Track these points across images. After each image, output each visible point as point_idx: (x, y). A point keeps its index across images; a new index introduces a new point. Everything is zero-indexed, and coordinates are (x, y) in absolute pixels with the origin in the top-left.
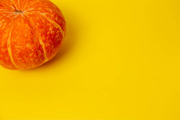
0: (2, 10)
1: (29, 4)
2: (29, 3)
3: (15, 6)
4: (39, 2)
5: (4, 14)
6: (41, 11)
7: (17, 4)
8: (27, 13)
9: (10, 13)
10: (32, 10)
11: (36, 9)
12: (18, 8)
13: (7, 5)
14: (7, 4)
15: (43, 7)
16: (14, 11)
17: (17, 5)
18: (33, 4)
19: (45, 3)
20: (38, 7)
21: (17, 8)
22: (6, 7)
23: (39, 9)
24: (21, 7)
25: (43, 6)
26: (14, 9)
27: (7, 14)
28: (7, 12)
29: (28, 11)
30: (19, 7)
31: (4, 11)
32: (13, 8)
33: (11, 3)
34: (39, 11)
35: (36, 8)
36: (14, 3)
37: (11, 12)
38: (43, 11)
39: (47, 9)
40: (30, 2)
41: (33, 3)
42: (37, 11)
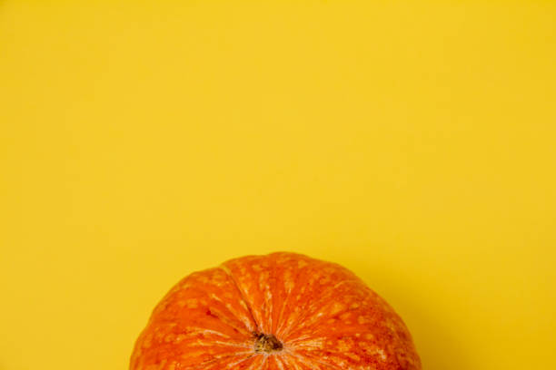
0: (212, 335)
1: (305, 312)
2: (306, 308)
3: (257, 313)
4: (341, 313)
5: (218, 354)
6: (349, 360)
7: (262, 307)
8: (301, 359)
9: (240, 349)
10: (319, 350)
11: (331, 347)
12: (265, 323)
13: (229, 313)
14: (229, 306)
15: (356, 340)
16: (249, 338)
17: (263, 312)
18: (321, 318)
19: (362, 320)
20: (340, 338)
21: (261, 325)
22: (225, 320)
23: (344, 347)
24: (276, 324)
25: (358, 335)
26: (251, 329)
27: (229, 354)
28: (228, 344)
29: (303, 352)
30: (270, 319)
31: (219, 338)
32: (248, 323)
33: (242, 302)
34: (342, 357)
35: (330, 343)
36: (252, 302)
37: (240, 345)
38: (356, 358)
39: (372, 350)
40: (308, 304)
41: (320, 314)
42: (334, 359)
